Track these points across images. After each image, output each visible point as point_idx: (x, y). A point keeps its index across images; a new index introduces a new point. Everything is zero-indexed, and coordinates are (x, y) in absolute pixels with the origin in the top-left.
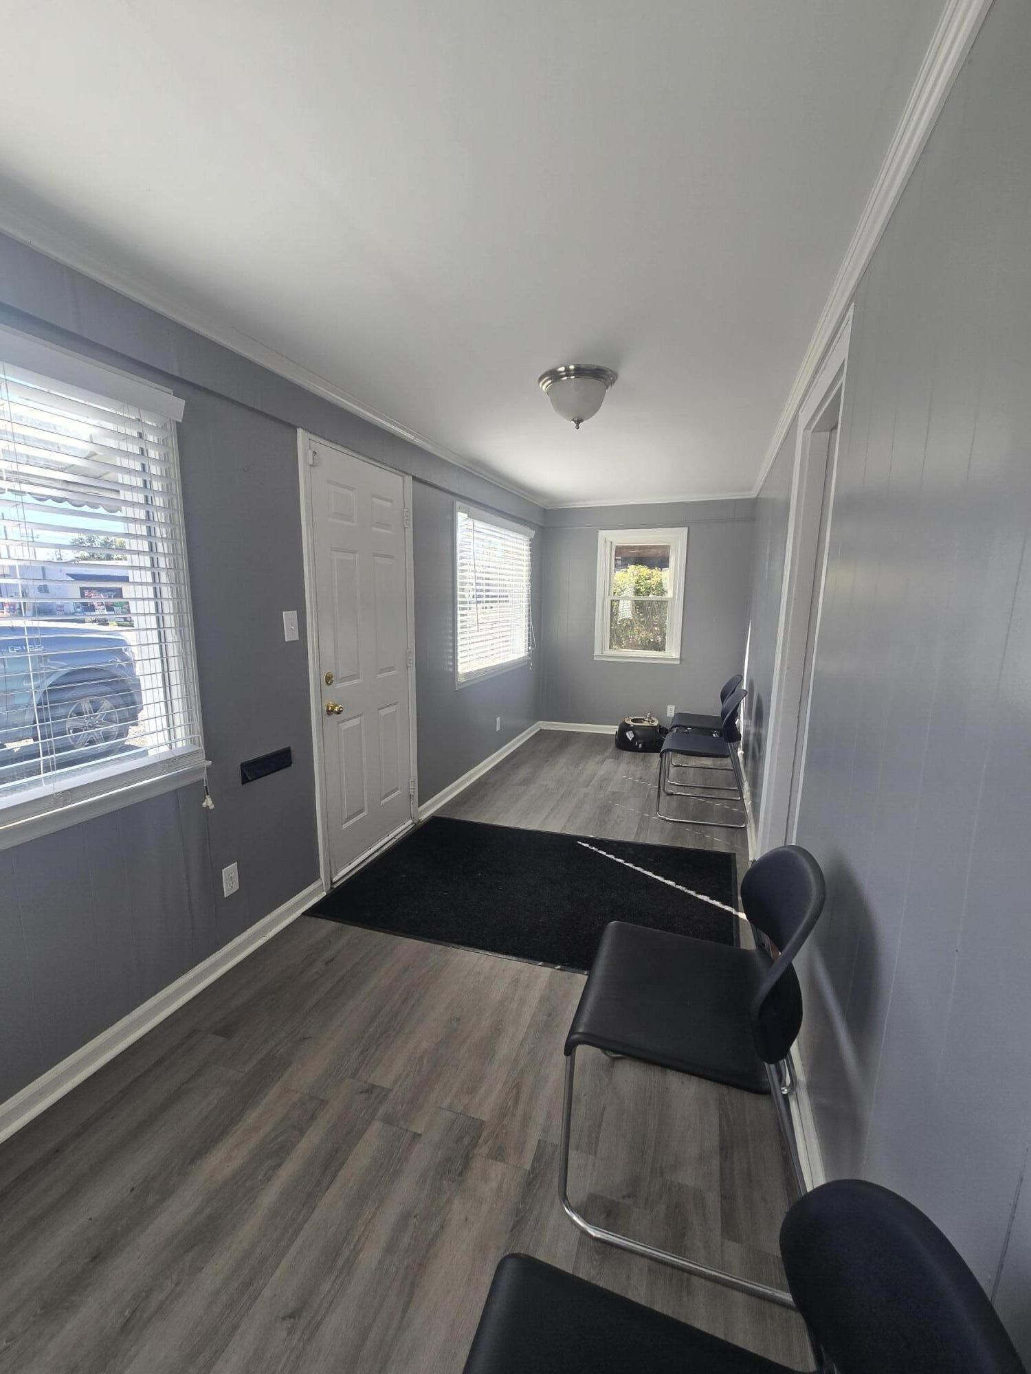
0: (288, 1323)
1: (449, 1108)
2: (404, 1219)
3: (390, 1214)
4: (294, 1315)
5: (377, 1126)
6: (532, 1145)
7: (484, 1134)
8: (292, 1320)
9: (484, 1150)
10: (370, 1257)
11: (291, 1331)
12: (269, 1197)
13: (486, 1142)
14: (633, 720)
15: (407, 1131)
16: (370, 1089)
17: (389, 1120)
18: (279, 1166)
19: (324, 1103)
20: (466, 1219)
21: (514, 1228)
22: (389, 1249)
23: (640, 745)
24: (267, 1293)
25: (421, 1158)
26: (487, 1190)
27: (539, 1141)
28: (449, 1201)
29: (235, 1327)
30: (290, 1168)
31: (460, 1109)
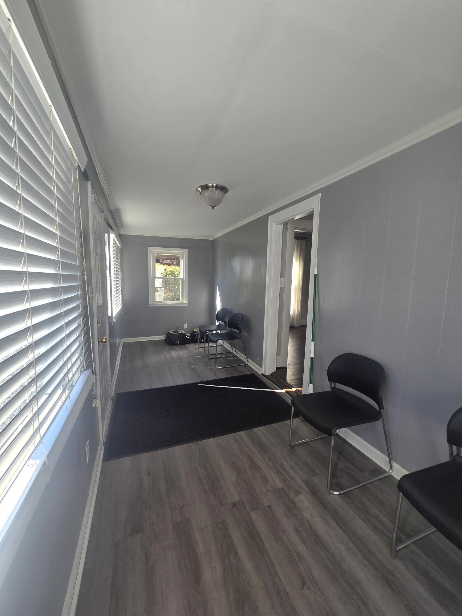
0: (305, 587)
1: (268, 491)
2: (296, 530)
3: (292, 533)
4: (304, 584)
5: (253, 514)
6: (302, 484)
7: (287, 491)
8: (305, 586)
9: (292, 495)
10: (301, 548)
11: (309, 588)
12: (247, 564)
13: (290, 492)
14: (173, 332)
15: (264, 507)
16: (234, 505)
17: (254, 509)
18: (236, 554)
19: (223, 521)
20: (312, 516)
21: (324, 507)
22: (304, 542)
23: (178, 342)
24: (288, 589)
25: (279, 511)
26: (306, 504)
27: (302, 481)
28: (301, 515)
29: (293, 607)
30: (242, 551)
31: (271, 489)
